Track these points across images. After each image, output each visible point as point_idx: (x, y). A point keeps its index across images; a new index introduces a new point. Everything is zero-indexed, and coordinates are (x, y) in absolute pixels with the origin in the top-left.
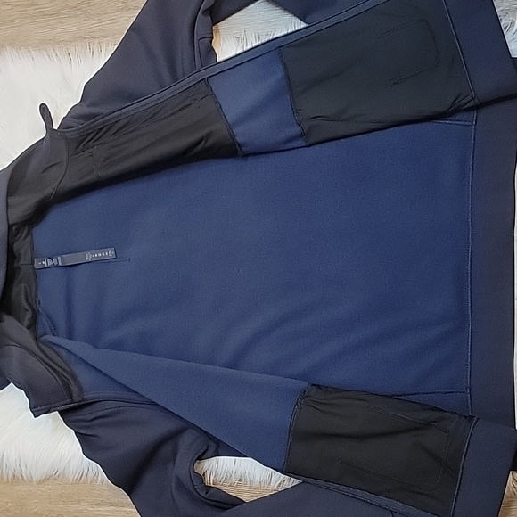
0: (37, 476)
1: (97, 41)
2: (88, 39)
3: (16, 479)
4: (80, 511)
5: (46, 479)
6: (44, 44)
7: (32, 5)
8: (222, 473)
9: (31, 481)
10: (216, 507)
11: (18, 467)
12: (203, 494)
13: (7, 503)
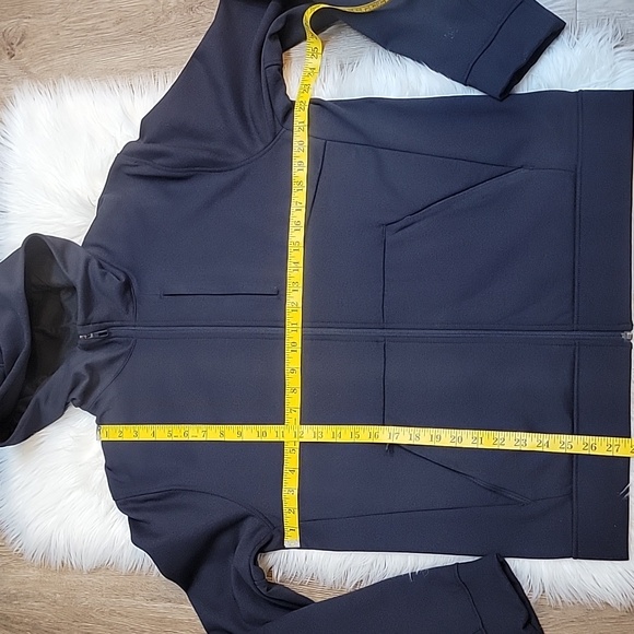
0: (88, 564)
1: (163, 71)
2: (153, 68)
3: (64, 567)
4: (135, 607)
5: (97, 569)
6: (105, 74)
7: (93, 30)
8: (291, 569)
9: (81, 570)
10: (281, 607)
11: (67, 554)
12: (263, 591)
13: (55, 594)
